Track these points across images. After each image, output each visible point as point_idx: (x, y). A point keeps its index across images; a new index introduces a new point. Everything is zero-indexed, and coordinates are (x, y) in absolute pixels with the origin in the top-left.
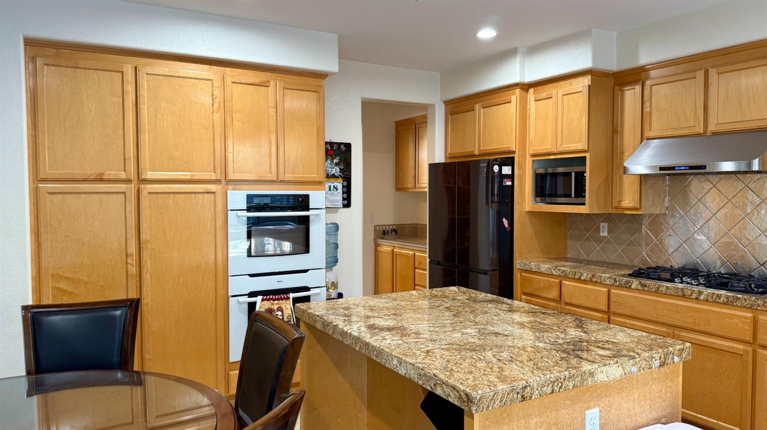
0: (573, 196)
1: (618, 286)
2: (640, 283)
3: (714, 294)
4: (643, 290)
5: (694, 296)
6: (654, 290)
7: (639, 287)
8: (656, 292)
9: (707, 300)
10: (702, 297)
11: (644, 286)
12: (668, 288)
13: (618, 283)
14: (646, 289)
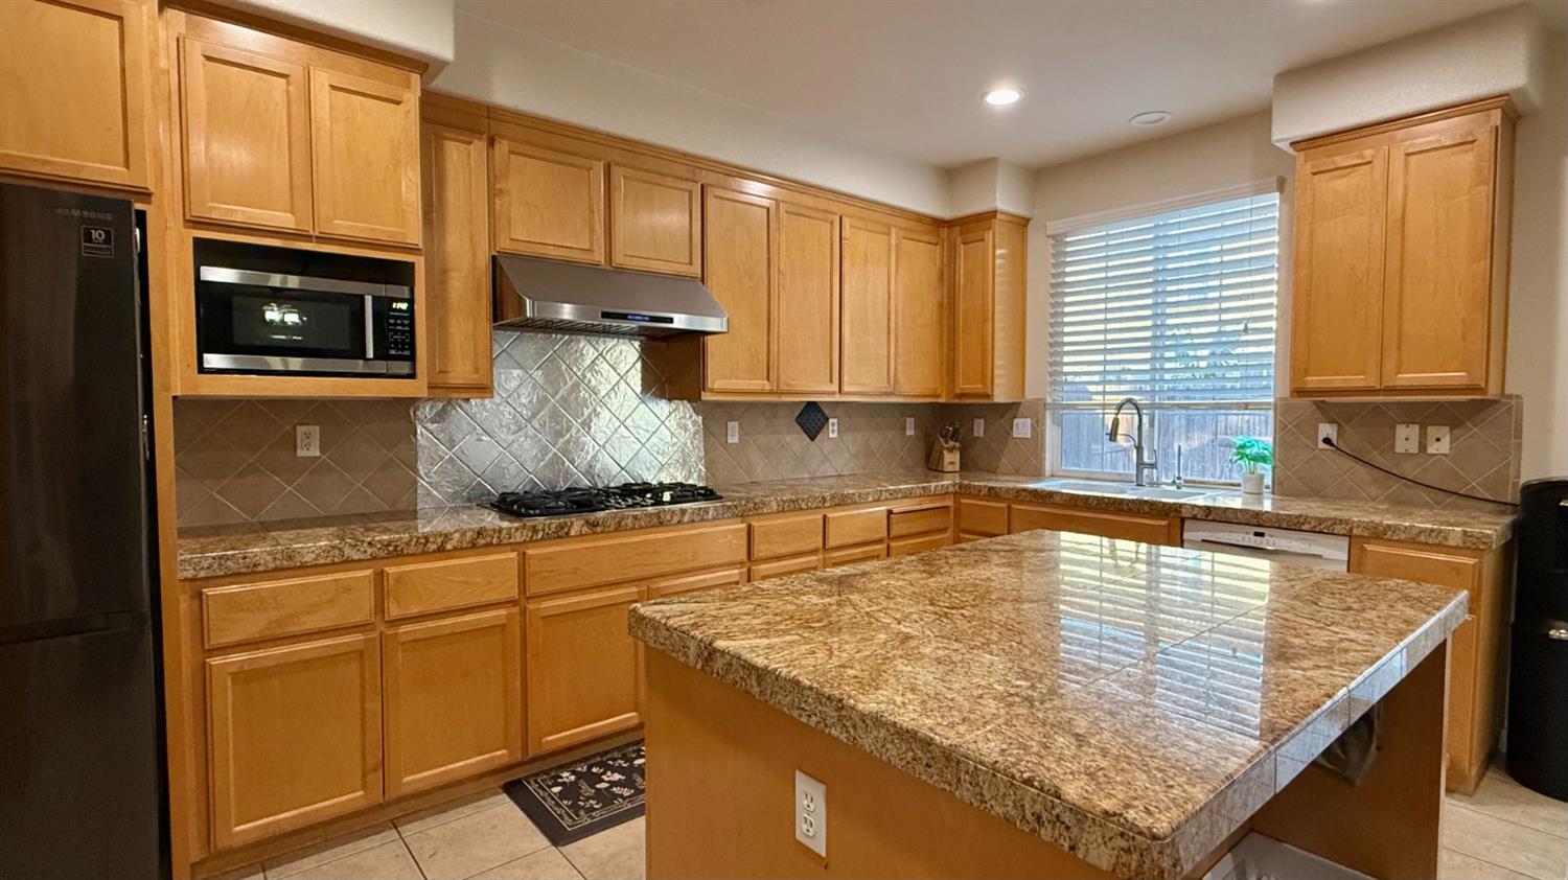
0: (370, 354)
1: (542, 539)
2: (587, 522)
3: (700, 509)
4: (594, 533)
5: (676, 519)
6: (612, 528)
7: (585, 529)
8: (616, 530)
9: (693, 521)
10: (686, 519)
11: (595, 525)
12: (635, 517)
13: (541, 533)
14: (599, 529)
